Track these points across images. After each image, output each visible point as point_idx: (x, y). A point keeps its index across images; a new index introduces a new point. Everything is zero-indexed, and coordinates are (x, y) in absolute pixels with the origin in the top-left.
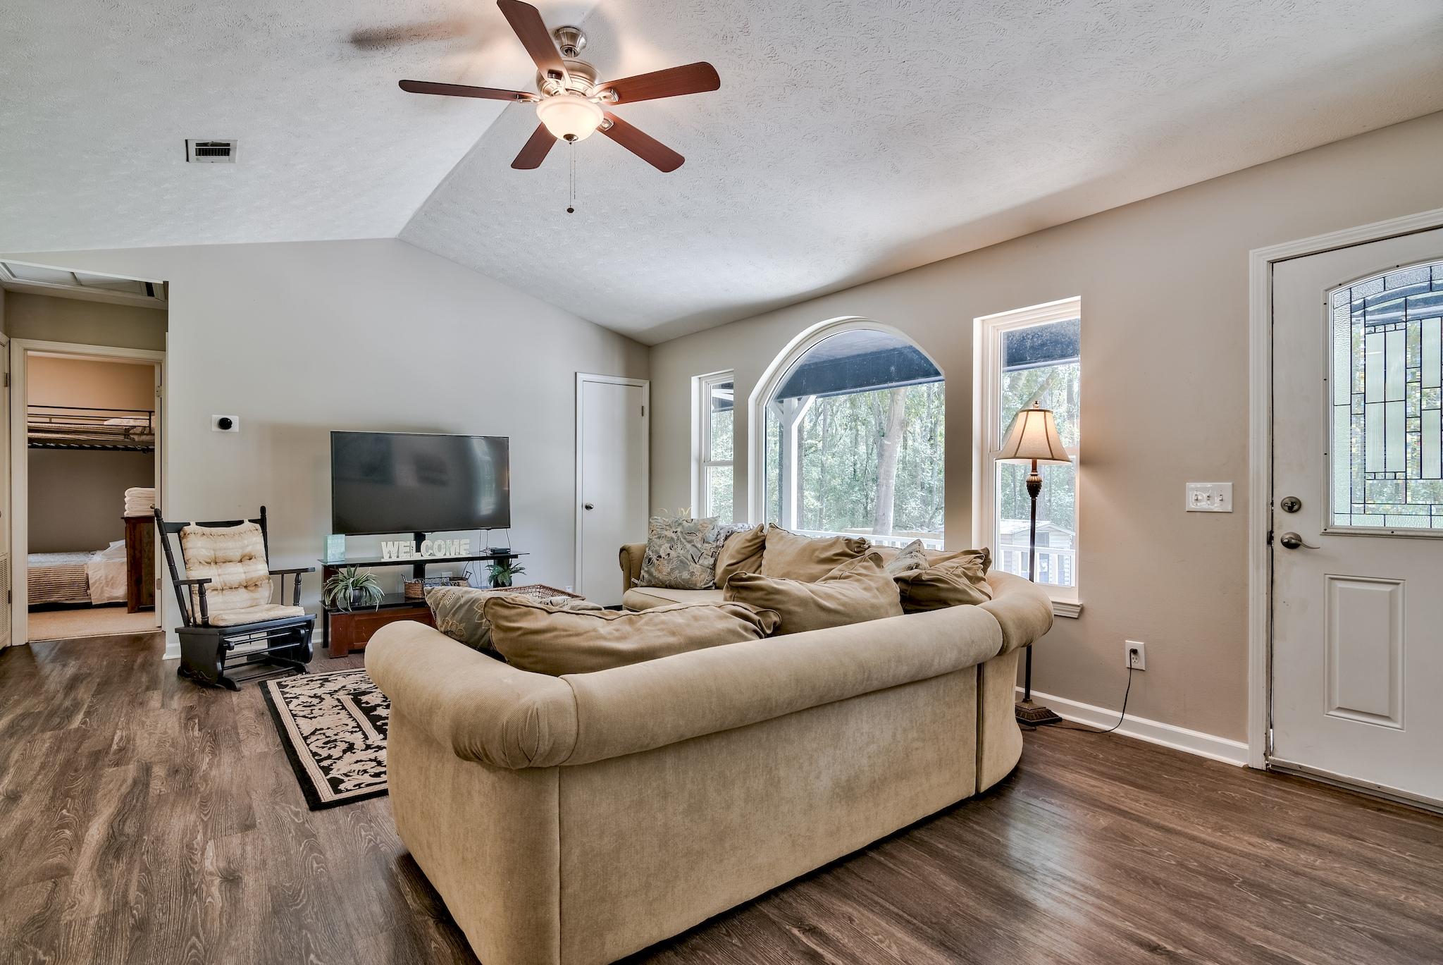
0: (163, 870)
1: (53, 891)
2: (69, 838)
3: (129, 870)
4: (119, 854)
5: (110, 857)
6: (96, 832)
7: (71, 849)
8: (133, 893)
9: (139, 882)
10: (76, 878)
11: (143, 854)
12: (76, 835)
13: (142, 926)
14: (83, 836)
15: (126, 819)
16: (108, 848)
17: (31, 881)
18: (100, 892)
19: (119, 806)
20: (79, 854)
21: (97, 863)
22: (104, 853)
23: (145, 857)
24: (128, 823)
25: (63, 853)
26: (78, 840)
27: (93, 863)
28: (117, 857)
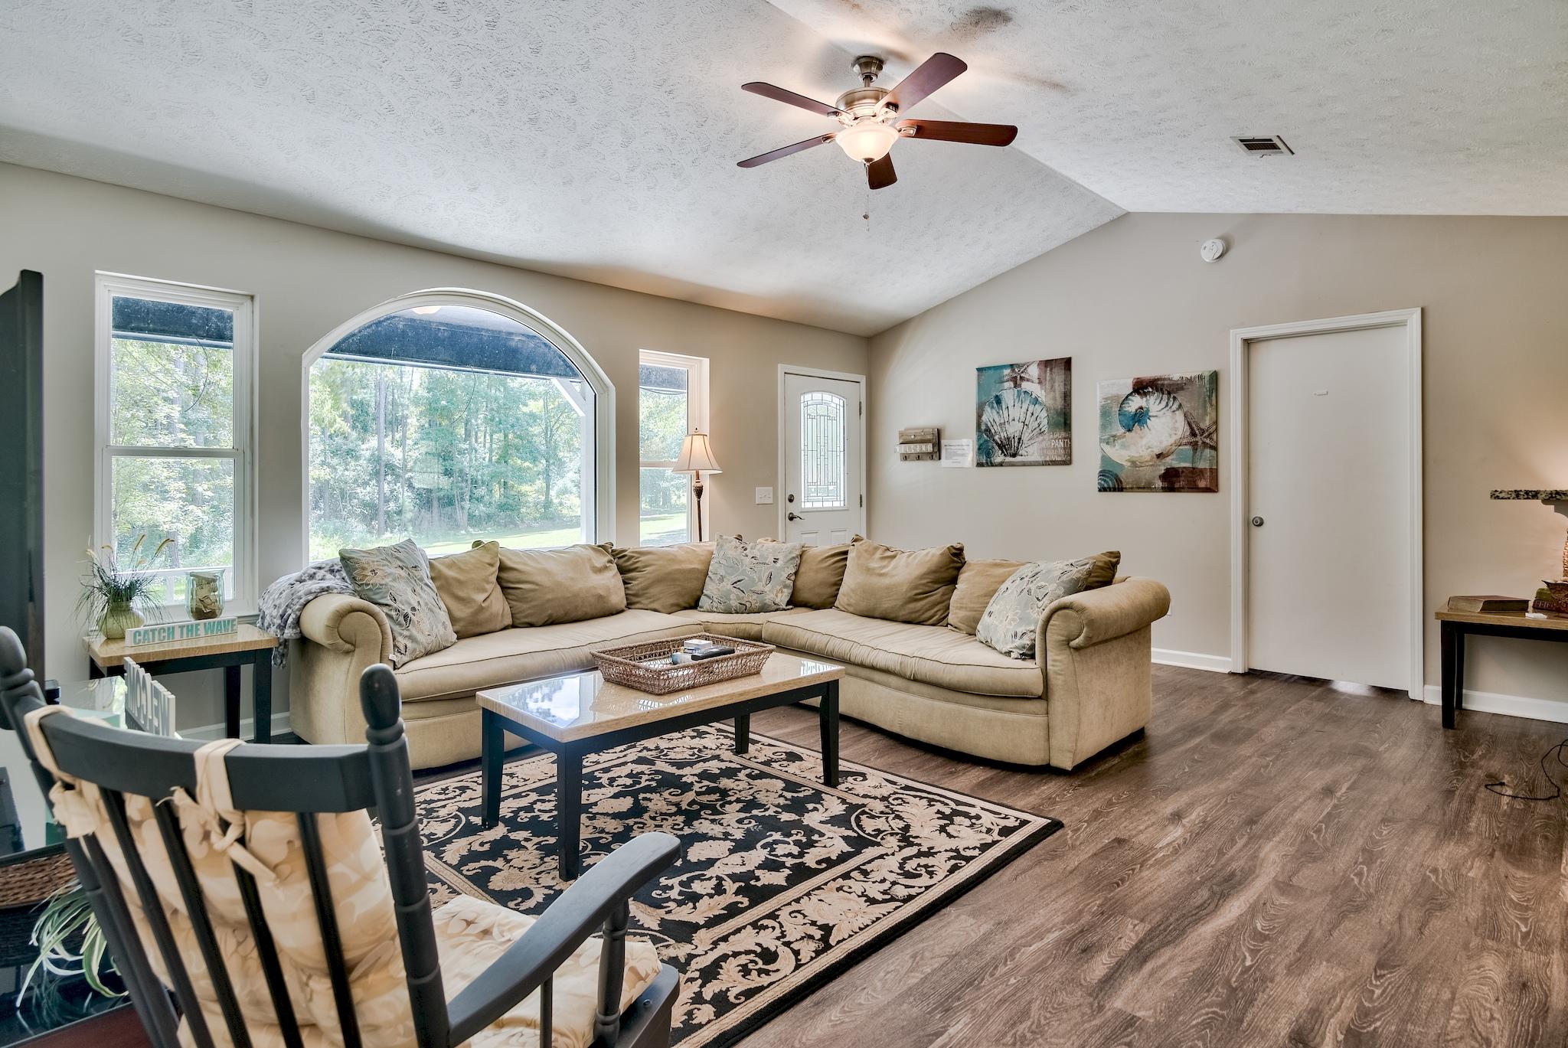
0: (1210, 846)
1: (1294, 874)
2: (1261, 917)
3: (1232, 859)
4: (1229, 876)
5: (1238, 878)
6: (1233, 910)
7: (1265, 904)
8: (1240, 843)
9: (1232, 848)
10: (1273, 874)
11: (1212, 866)
12: (1253, 917)
13: (1251, 822)
14: (1247, 912)
15: (1198, 907)
16: (1234, 888)
17: (1308, 892)
18: (1262, 855)
19: (1191, 929)
20: (1261, 895)
21: (1250, 878)
22: (1240, 884)
23: (1213, 863)
24: (1200, 902)
25: (1273, 903)
26: (1253, 910)
27: (1253, 880)
28: (1233, 874)
